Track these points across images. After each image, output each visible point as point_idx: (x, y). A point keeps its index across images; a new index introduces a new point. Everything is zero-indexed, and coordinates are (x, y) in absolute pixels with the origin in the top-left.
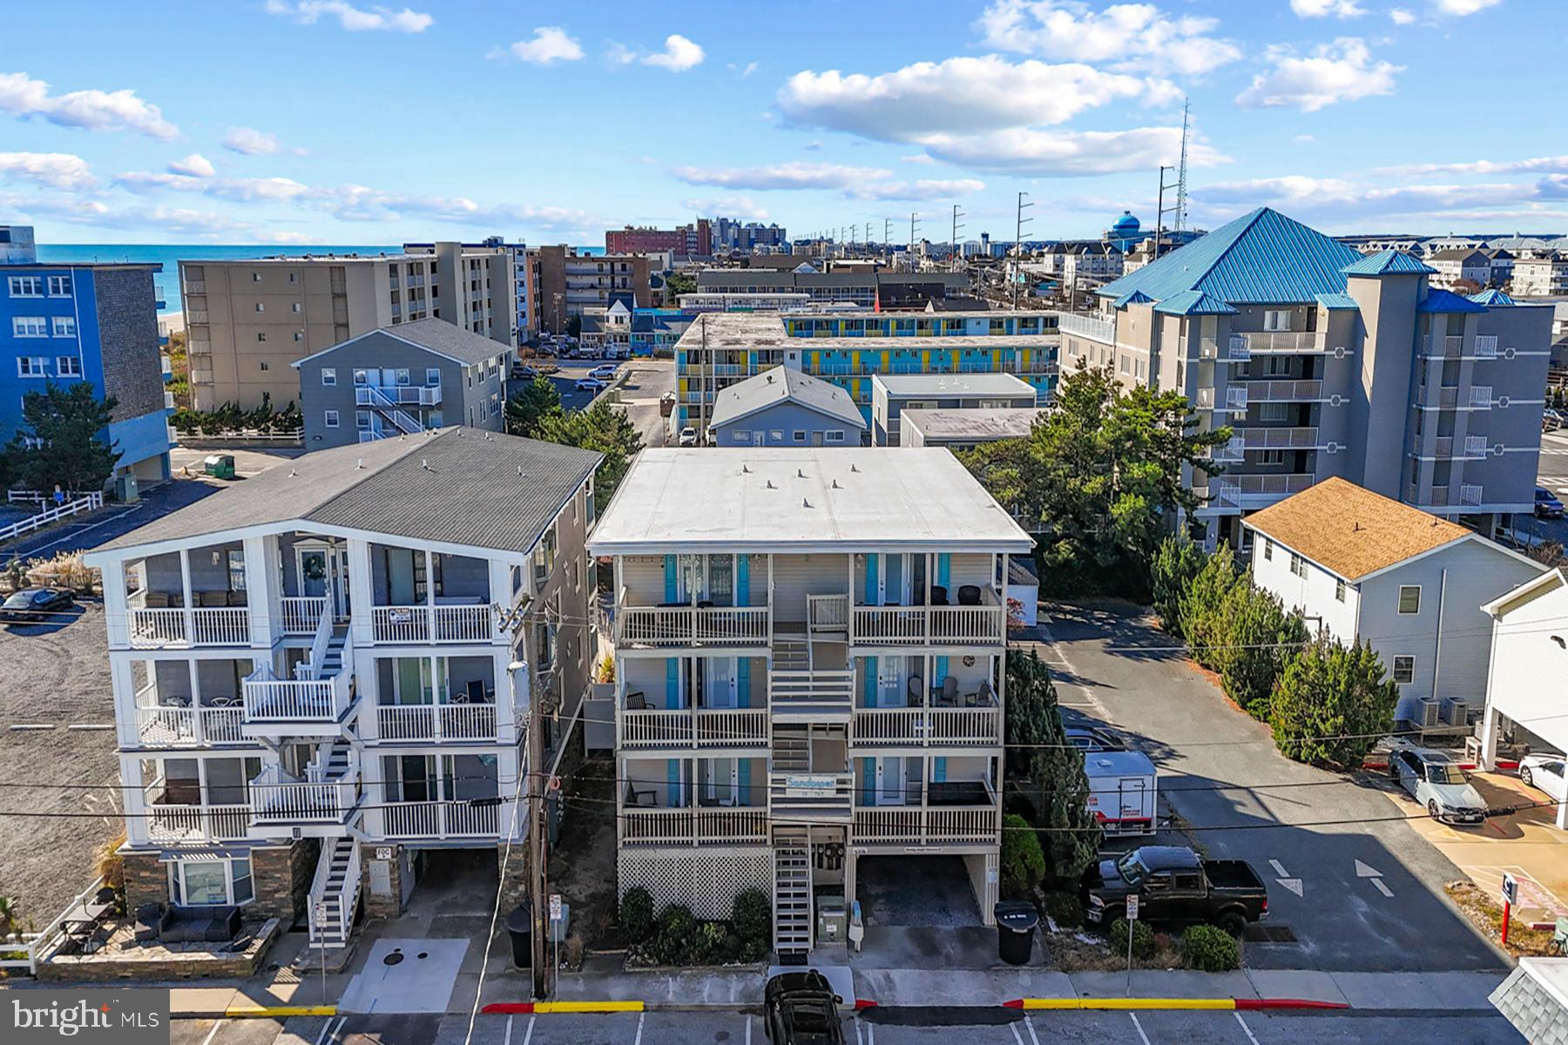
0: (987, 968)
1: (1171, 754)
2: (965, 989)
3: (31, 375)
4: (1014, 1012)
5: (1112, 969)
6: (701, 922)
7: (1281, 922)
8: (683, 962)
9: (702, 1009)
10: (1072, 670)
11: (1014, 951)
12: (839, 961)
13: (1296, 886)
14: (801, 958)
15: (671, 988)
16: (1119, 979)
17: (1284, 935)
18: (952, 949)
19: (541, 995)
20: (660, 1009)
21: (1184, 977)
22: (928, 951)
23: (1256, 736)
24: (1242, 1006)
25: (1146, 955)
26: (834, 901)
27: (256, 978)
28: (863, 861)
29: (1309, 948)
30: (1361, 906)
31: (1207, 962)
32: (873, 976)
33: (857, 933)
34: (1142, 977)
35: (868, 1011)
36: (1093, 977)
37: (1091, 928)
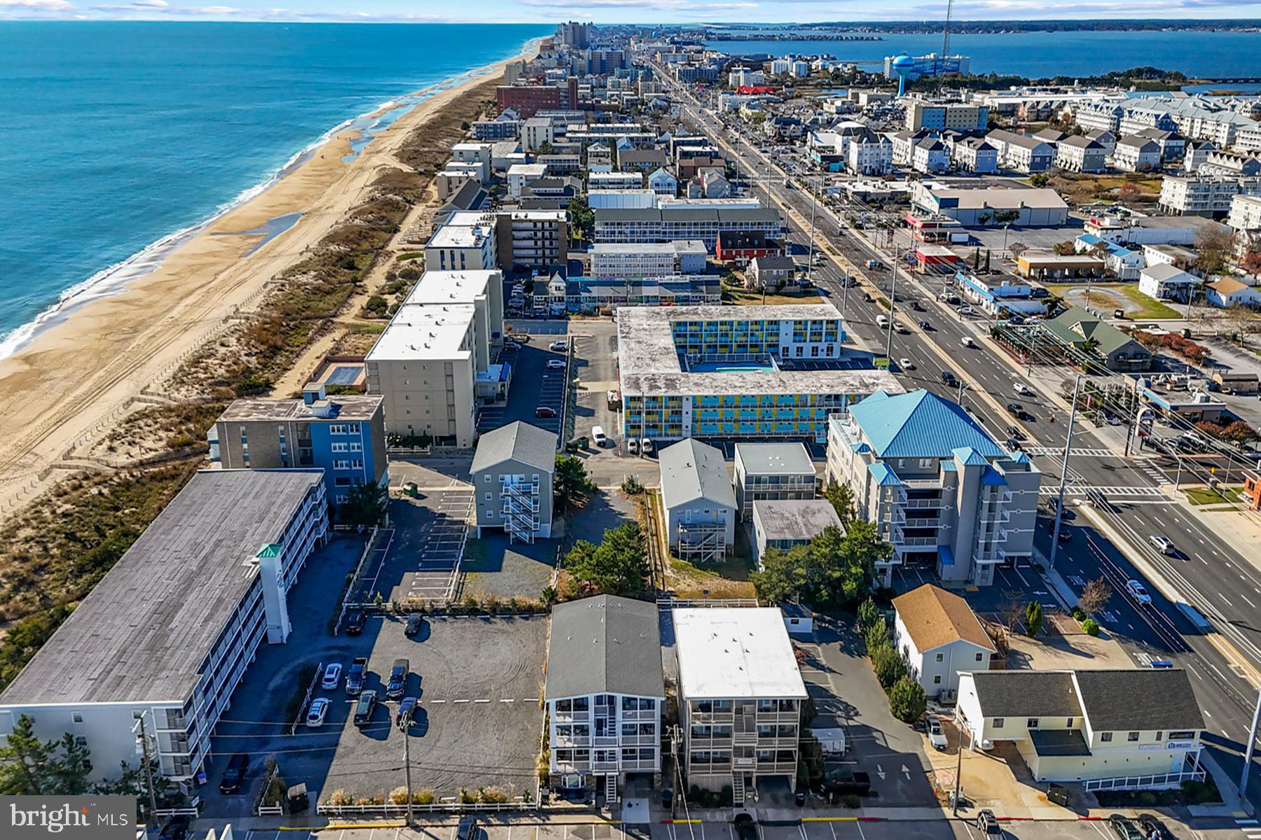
0: (792, 808)
1: (857, 714)
2: (786, 815)
3: (339, 468)
4: (798, 823)
5: (827, 808)
6: (713, 793)
7: (875, 790)
8: (710, 807)
9: (717, 822)
10: (824, 663)
11: (800, 804)
12: (752, 806)
13: (882, 775)
14: (740, 805)
15: (708, 815)
16: (827, 812)
17: (875, 795)
18: (782, 801)
19: (675, 818)
20: (705, 822)
21: (846, 810)
22: (776, 803)
23: (885, 705)
24: (859, 819)
25: (835, 803)
26: (749, 788)
27: (597, 812)
28: (757, 777)
29: (881, 799)
30: (900, 783)
31: (854, 806)
32: (762, 811)
33: (756, 799)
34: (836, 810)
35: (763, 823)
36: (821, 811)
37: (822, 794)
